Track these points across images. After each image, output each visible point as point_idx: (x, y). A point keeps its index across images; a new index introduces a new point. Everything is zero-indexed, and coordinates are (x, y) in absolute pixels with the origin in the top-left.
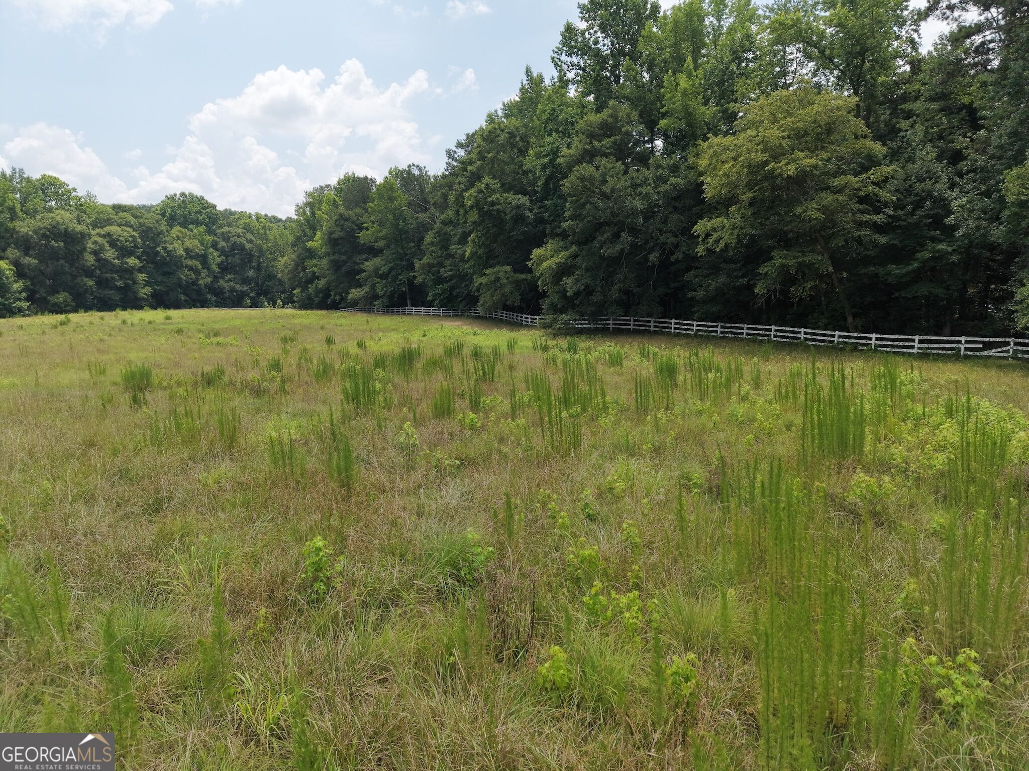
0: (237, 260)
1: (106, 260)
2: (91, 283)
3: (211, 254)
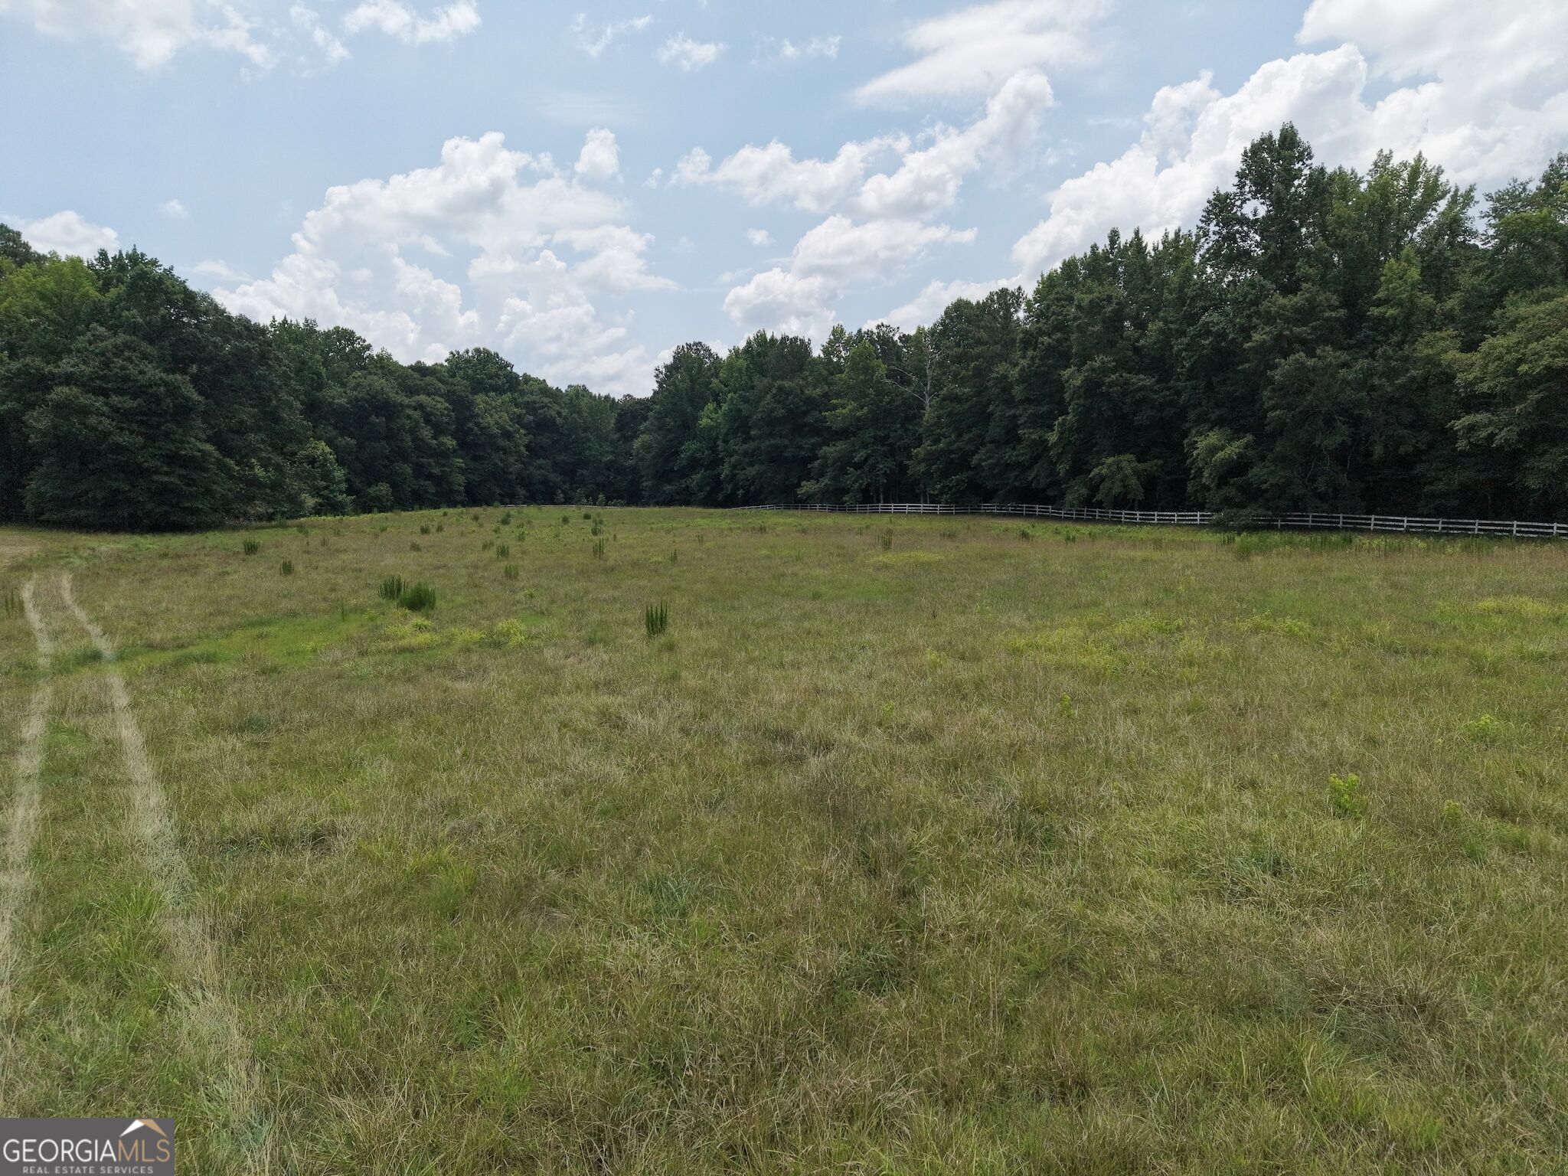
0: (545, 440)
1: (422, 440)
3: (518, 431)
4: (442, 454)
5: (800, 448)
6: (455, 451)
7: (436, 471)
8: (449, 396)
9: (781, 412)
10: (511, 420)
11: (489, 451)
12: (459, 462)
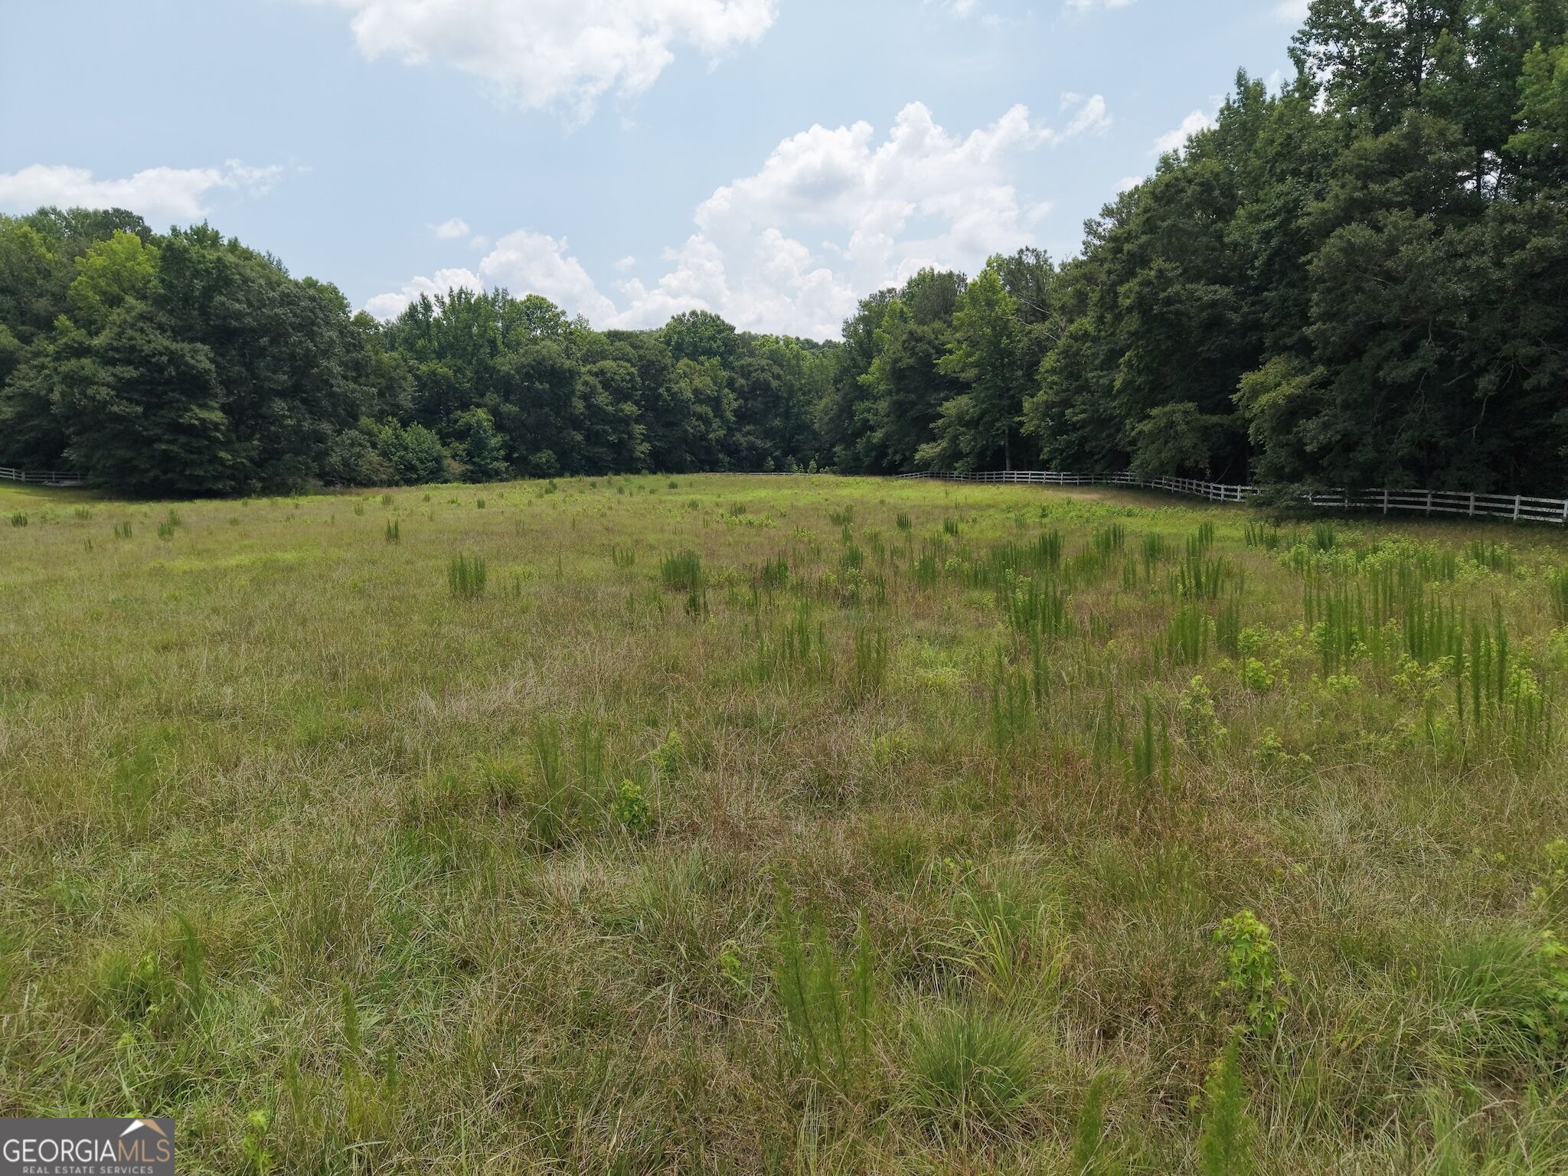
0: (757, 404)
1: (598, 407)
2: (579, 437)
3: (725, 396)
4: (622, 422)
6: (638, 418)
7: (613, 438)
8: (639, 361)
10: (717, 384)
12: (641, 428)
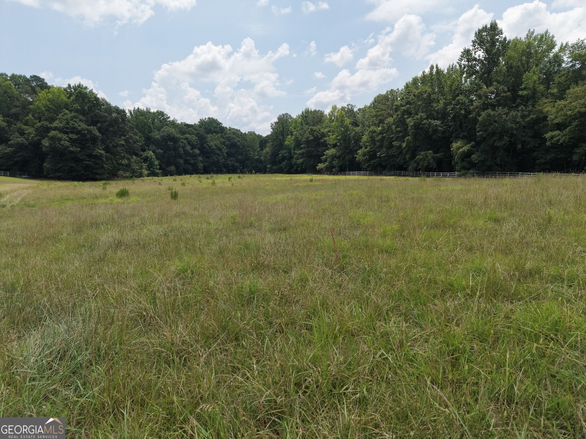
0: (233, 151)
3: (223, 147)
4: (194, 156)
5: (319, 151)
6: (199, 155)
7: (192, 162)
8: (197, 135)
9: (312, 138)
10: (221, 143)
11: (212, 154)
12: (200, 158)
